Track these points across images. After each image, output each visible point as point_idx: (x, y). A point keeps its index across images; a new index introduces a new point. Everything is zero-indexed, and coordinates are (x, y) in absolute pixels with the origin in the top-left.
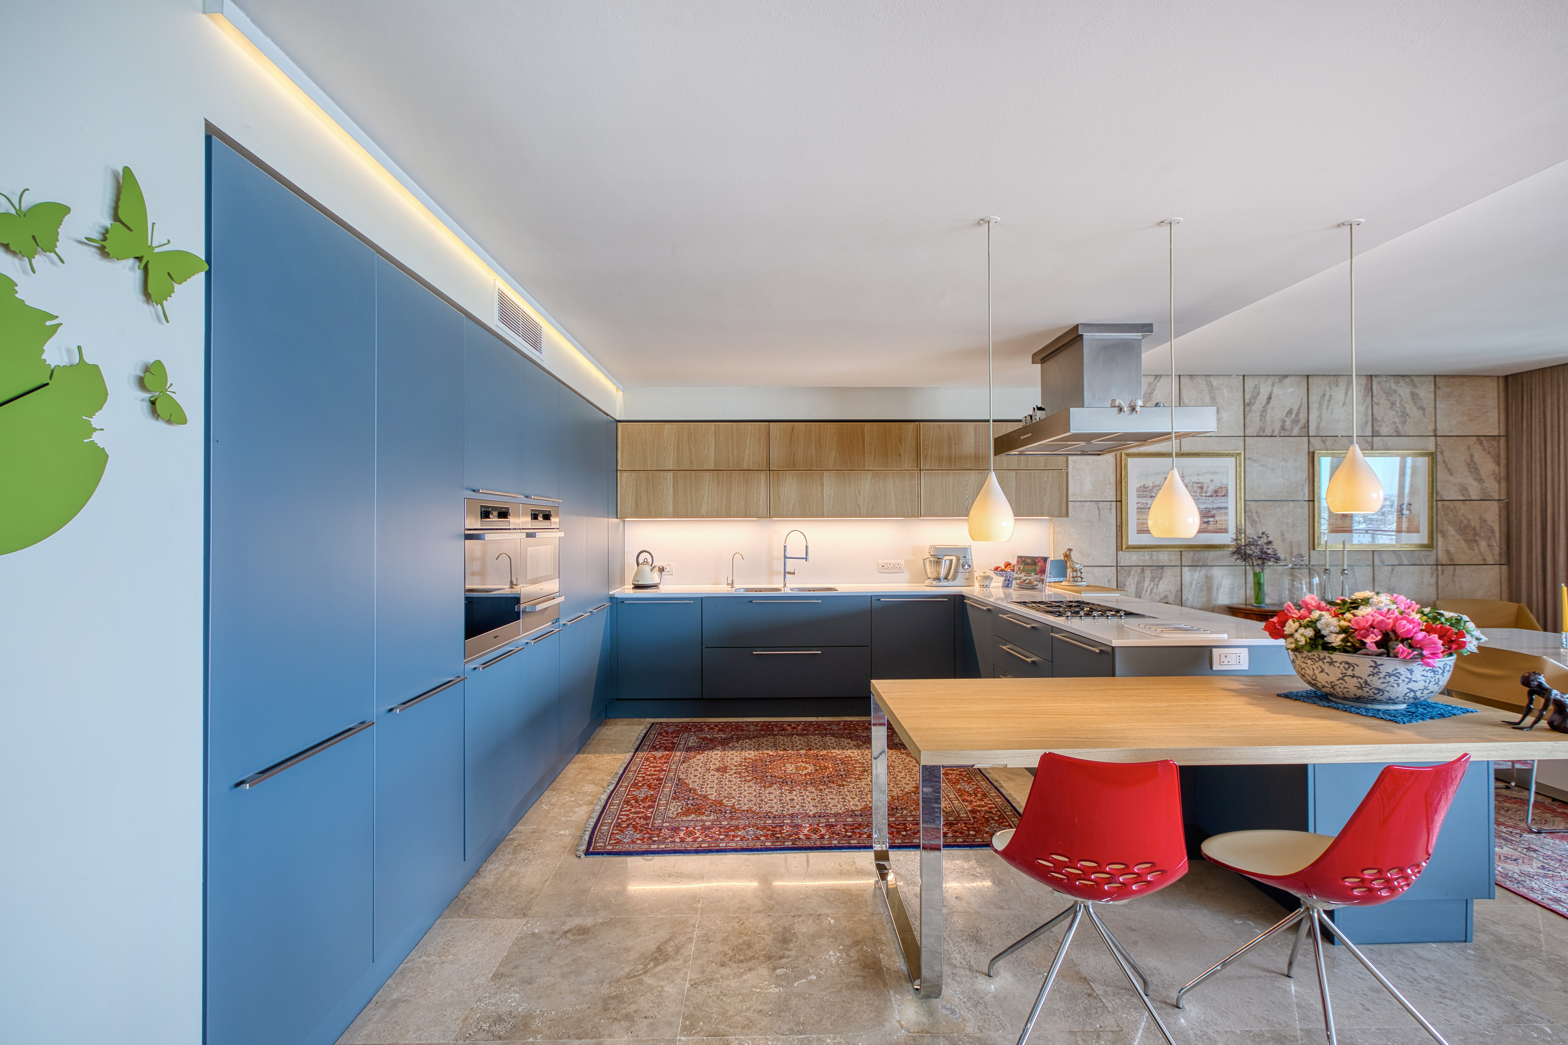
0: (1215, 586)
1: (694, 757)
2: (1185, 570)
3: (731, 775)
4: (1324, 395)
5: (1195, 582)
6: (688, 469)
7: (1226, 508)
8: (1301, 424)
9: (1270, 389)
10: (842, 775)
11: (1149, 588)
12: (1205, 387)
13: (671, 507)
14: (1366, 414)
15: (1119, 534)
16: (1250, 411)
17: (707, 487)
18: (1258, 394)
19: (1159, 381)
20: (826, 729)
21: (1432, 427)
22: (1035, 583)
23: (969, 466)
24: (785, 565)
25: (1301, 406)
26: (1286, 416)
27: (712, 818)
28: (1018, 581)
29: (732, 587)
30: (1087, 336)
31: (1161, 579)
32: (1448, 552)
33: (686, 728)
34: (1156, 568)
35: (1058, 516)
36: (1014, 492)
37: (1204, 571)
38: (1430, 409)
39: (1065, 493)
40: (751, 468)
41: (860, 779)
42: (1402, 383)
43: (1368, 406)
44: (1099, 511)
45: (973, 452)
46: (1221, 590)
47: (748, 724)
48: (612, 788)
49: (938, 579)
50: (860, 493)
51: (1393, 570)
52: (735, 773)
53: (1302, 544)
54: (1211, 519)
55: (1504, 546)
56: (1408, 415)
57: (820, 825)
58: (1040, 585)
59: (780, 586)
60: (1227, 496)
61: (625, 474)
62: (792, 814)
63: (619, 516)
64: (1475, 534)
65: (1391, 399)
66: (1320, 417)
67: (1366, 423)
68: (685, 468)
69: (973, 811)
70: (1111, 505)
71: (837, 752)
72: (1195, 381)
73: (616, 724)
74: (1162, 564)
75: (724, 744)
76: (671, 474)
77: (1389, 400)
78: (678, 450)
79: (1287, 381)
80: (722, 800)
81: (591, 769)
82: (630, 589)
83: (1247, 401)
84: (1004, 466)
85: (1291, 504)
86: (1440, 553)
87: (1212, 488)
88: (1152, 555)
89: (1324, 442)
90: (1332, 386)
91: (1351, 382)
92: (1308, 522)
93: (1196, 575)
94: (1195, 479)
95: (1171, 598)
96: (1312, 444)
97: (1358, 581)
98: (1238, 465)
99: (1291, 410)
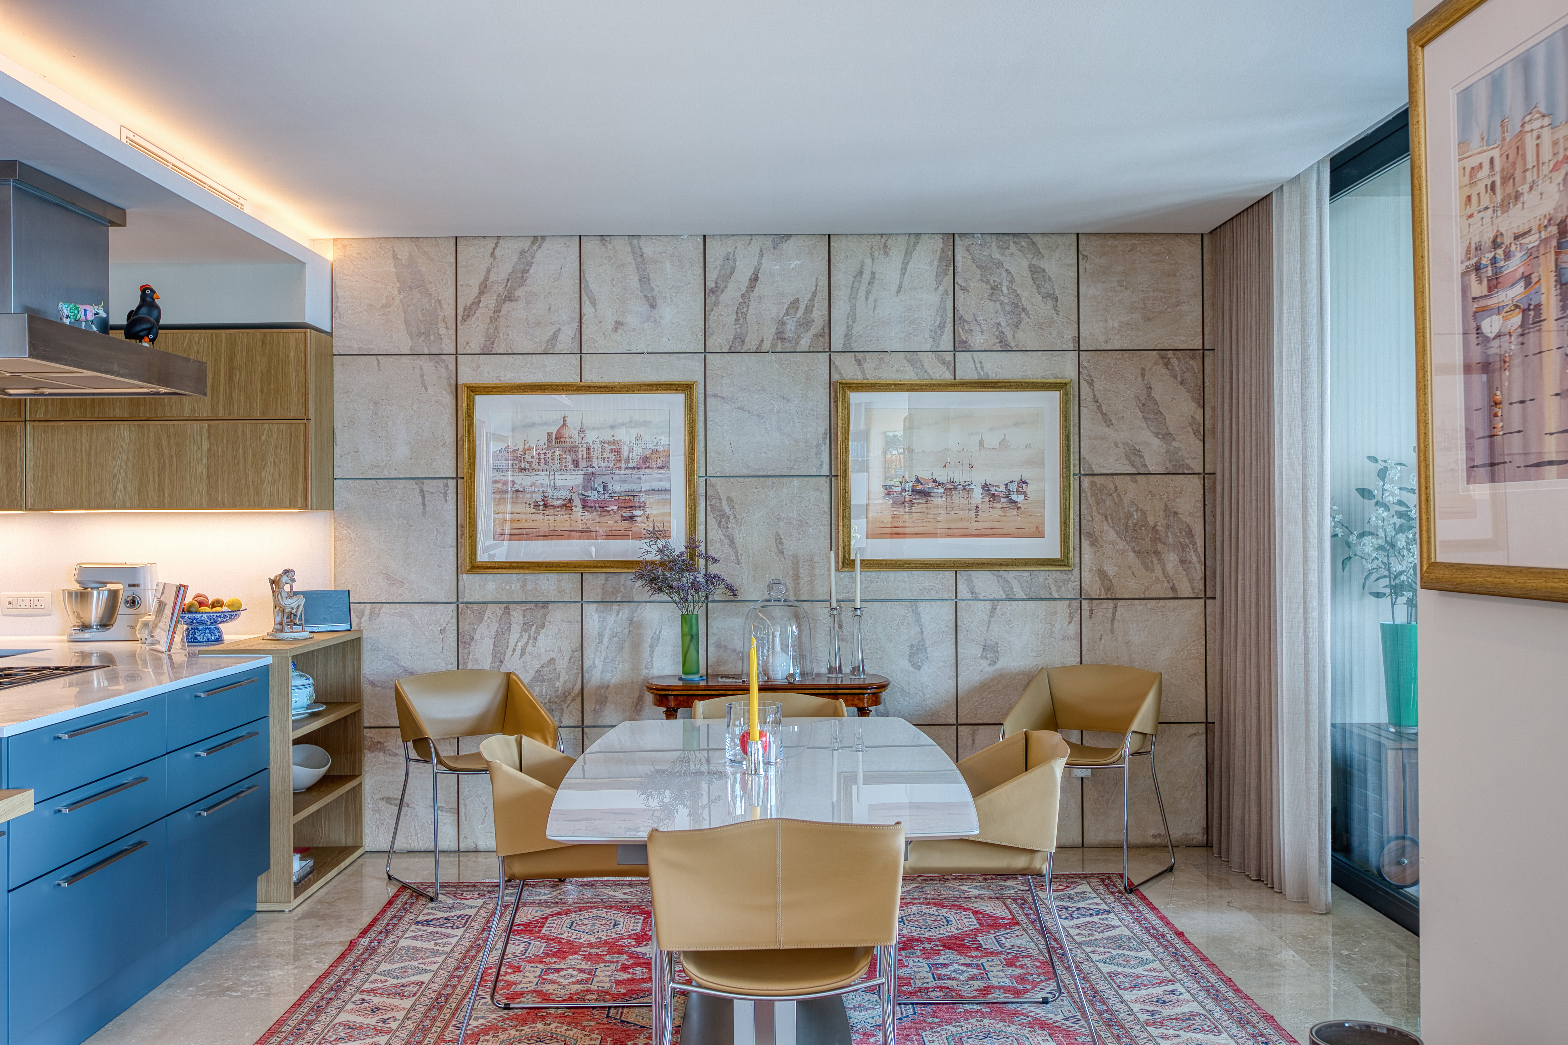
0: (648, 641)
2: (590, 609)
4: (861, 272)
5: (607, 633)
7: (667, 491)
8: (815, 329)
9: (755, 262)
11: (519, 644)
12: (630, 259)
14: (942, 309)
15: (462, 540)
16: (716, 304)
18: (732, 273)
19: (540, 247)
21: (1071, 333)
23: (118, 413)
25: (815, 294)
26: (787, 314)
31: (543, 627)
32: (1102, 574)
34: (532, 606)
36: (205, 461)
37: (626, 612)
38: (1068, 300)
42: (1013, 248)
43: (946, 292)
44: (423, 497)
46: (658, 650)
51: (994, 609)
53: (817, 559)
54: (637, 513)
55: (1209, 563)
56: (1024, 310)
60: (669, 468)
64: (1156, 539)
65: (992, 279)
66: (852, 315)
67: (942, 326)
70: (446, 485)
72: (610, 246)
74: (547, 600)
77: (988, 282)
79: (789, 246)
83: (711, 284)
84: (187, 413)
85: (796, 482)
86: (1087, 577)
87: (638, 453)
88: (525, 582)
89: (859, 363)
90: (876, 254)
91: (914, 247)
92: (828, 516)
93: (611, 619)
94: (607, 436)
95: (562, 664)
96: (836, 367)
97: (926, 631)
98: (690, 407)
99: (797, 300)
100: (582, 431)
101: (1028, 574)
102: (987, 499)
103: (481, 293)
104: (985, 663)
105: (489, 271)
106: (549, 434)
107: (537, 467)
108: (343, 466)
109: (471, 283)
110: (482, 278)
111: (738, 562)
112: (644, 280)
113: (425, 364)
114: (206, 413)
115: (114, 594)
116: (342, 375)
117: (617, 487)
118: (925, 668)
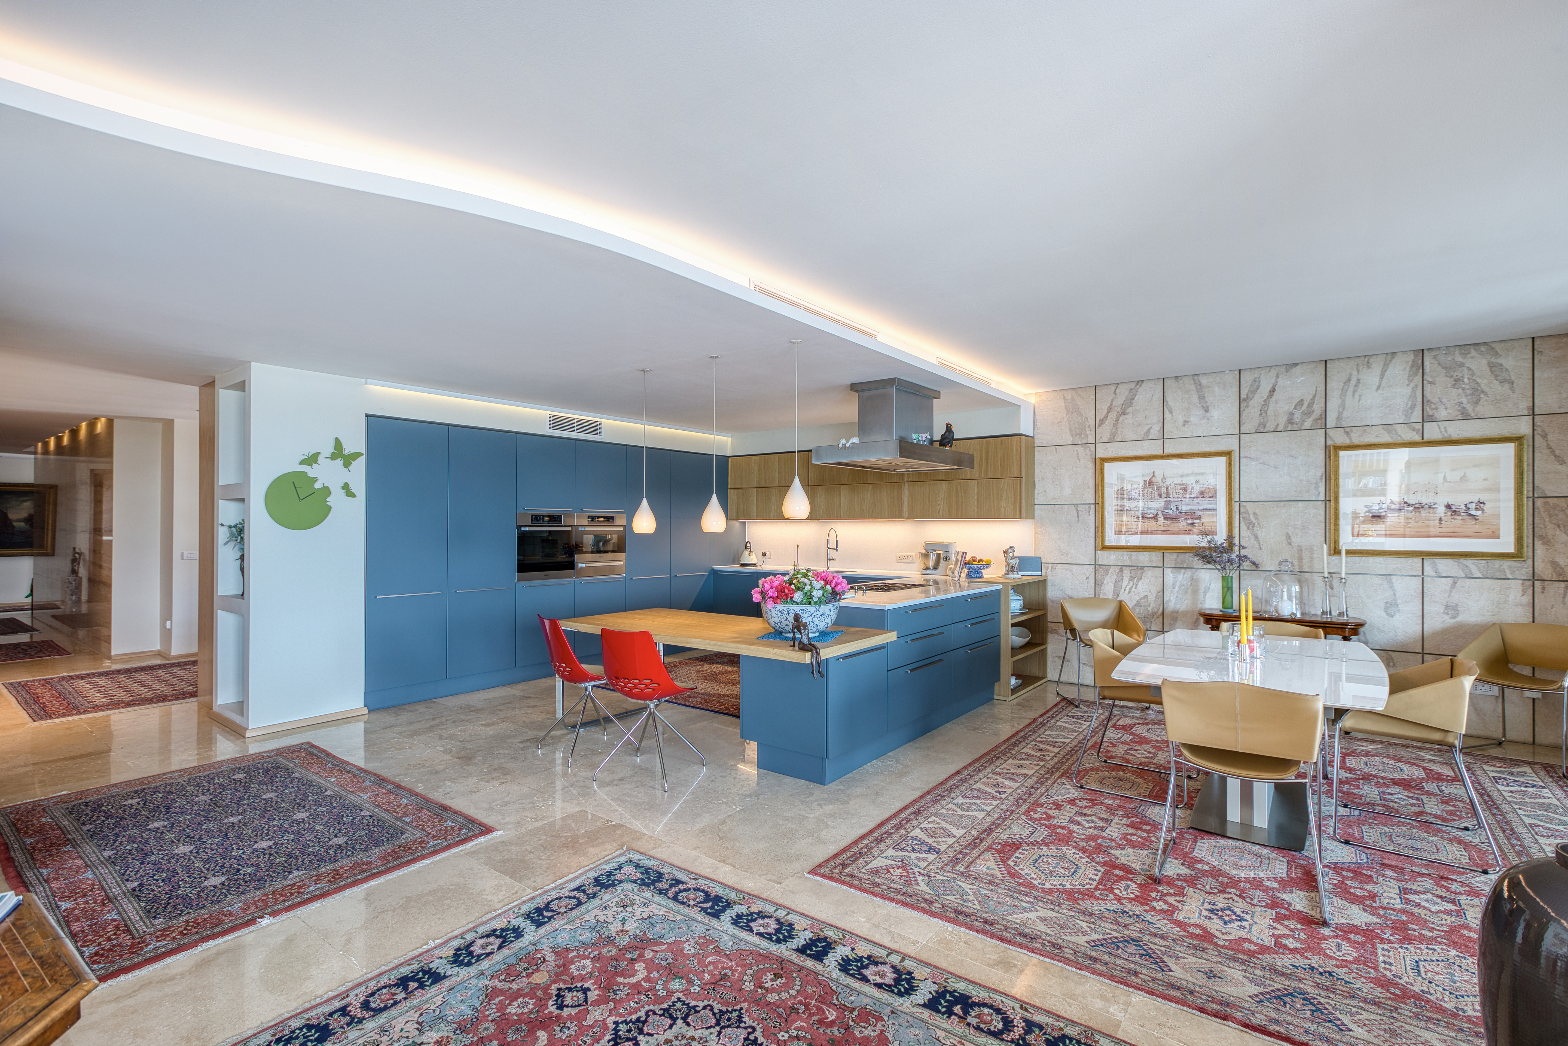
0: (1202, 589)
2: (1168, 571)
4: (1349, 380)
5: (1178, 584)
6: (764, 486)
7: (1215, 510)
8: (1315, 416)
9: (1273, 381)
11: (1128, 587)
12: (1193, 387)
13: (755, 512)
14: (1413, 396)
15: (1098, 534)
16: (1247, 407)
18: (1258, 388)
19: (1140, 386)
21: (1526, 404)
23: (941, 478)
24: (828, 553)
25: (1315, 396)
26: (1295, 408)
32: (1554, 564)
34: (1135, 568)
36: (976, 498)
37: (1189, 573)
38: (1523, 382)
42: (1473, 353)
43: (1416, 386)
44: (1078, 513)
50: (864, 501)
51: (1455, 583)
53: (1315, 548)
54: (1196, 521)
56: (1483, 392)
60: (1216, 497)
65: (1455, 374)
66: (1343, 406)
67: (1413, 407)
68: (760, 486)
70: (1090, 507)
72: (1181, 382)
77: (1452, 377)
78: (759, 474)
79: (1297, 370)
82: (738, 566)
83: (1243, 396)
84: (969, 476)
85: (1300, 504)
86: (1539, 566)
87: (1197, 489)
88: (1131, 556)
89: (1348, 433)
90: (1361, 368)
91: (1391, 361)
92: (1323, 524)
93: (1180, 577)
94: (1178, 480)
95: (1152, 598)
96: (1330, 437)
97: (1398, 594)
98: (1230, 464)
99: (1302, 400)
100: (1164, 479)
101: (1484, 562)
102: (1449, 514)
103: (1109, 412)
104: (1447, 617)
105: (1112, 401)
106: (1145, 481)
107: (1138, 498)
108: (1039, 498)
109: (1103, 407)
110: (1109, 404)
111: (1261, 549)
112: (1202, 398)
113: (1079, 448)
114: (977, 476)
115: (939, 555)
116: (1038, 456)
117: (1184, 508)
118: (1397, 616)
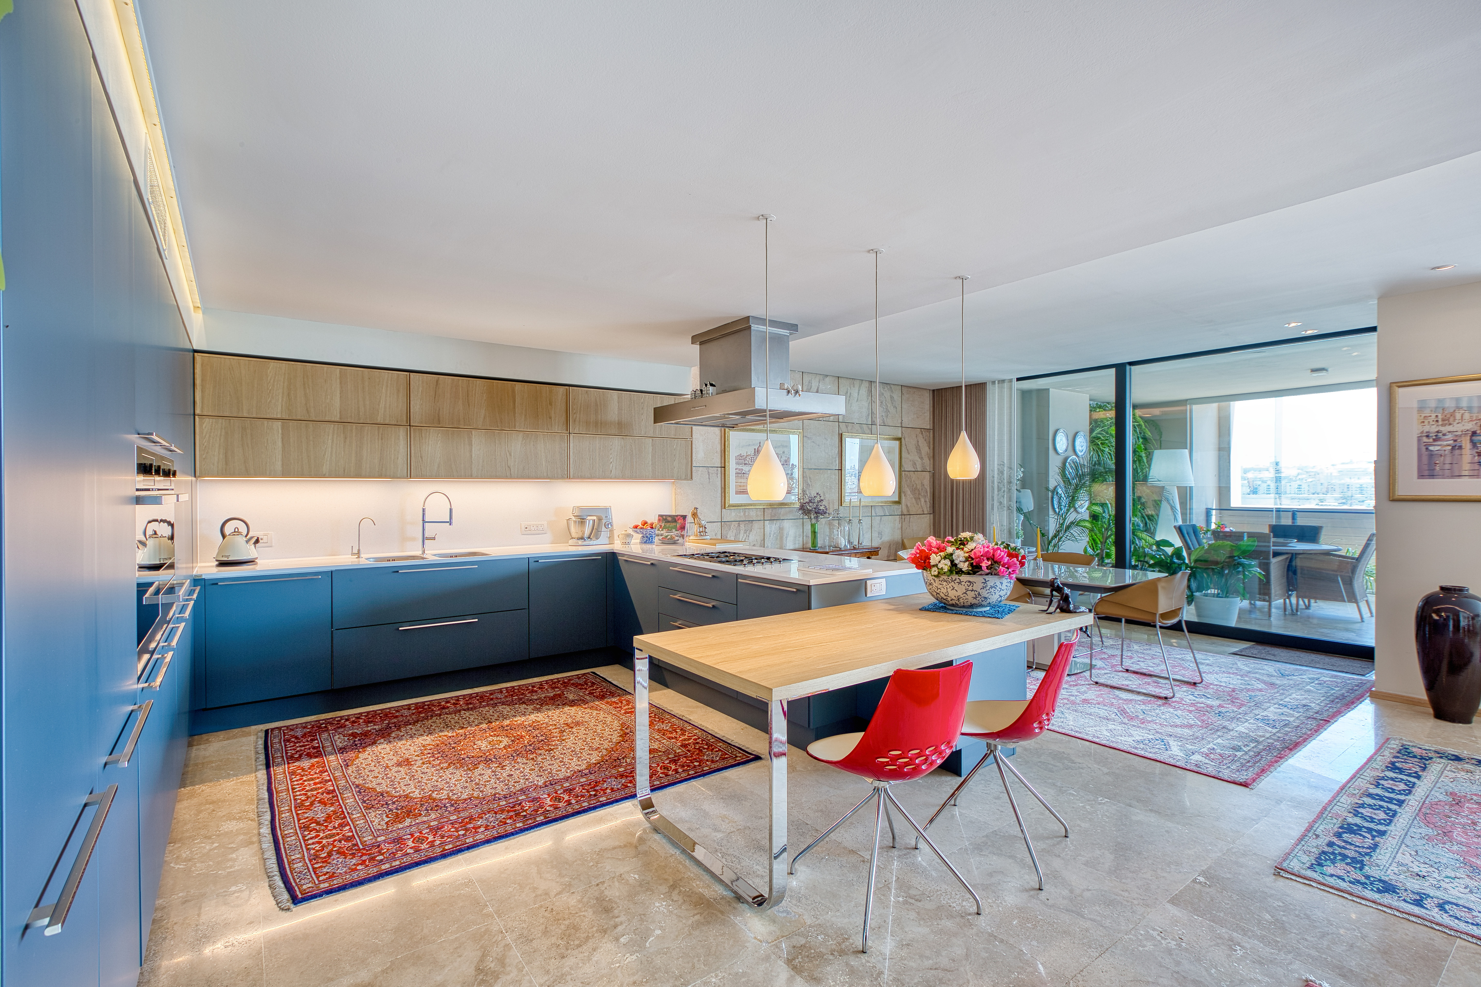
0: (785, 535)
1: (357, 757)
2: (767, 523)
3: (419, 767)
5: (772, 532)
6: (303, 418)
9: (817, 385)
10: (542, 741)
13: (279, 463)
14: (868, 409)
15: (723, 494)
17: (330, 441)
18: (811, 388)
20: (492, 699)
21: (900, 421)
22: (677, 538)
23: (613, 432)
24: (424, 530)
27: (433, 816)
28: (661, 538)
29: (359, 557)
30: (754, 327)
31: (751, 531)
32: (907, 506)
33: (319, 728)
35: (685, 479)
37: (779, 524)
38: (899, 408)
39: (690, 459)
40: (387, 422)
41: (563, 740)
42: (886, 388)
43: (869, 402)
44: (709, 475)
45: (617, 419)
46: (788, 538)
47: (398, 709)
48: (268, 817)
49: (582, 538)
50: (511, 455)
51: (881, 519)
52: (423, 763)
53: (835, 501)
55: (932, 502)
56: (889, 411)
57: (559, 792)
58: (681, 540)
59: (418, 553)
61: (207, 420)
62: (522, 789)
63: (198, 474)
64: (919, 494)
67: (868, 415)
68: (299, 418)
69: (684, 746)
70: (718, 470)
71: (520, 719)
73: (208, 741)
74: (752, 519)
75: (385, 734)
76: (279, 424)
77: (880, 400)
78: (289, 395)
79: (827, 379)
80: (430, 795)
81: (213, 802)
82: (212, 566)
85: (829, 471)
86: (904, 507)
88: (745, 512)
89: (847, 427)
90: (851, 386)
91: (861, 385)
92: (838, 485)
93: (773, 526)
96: (841, 428)
98: (799, 441)
107: (750, 463)
115: (597, 521)
